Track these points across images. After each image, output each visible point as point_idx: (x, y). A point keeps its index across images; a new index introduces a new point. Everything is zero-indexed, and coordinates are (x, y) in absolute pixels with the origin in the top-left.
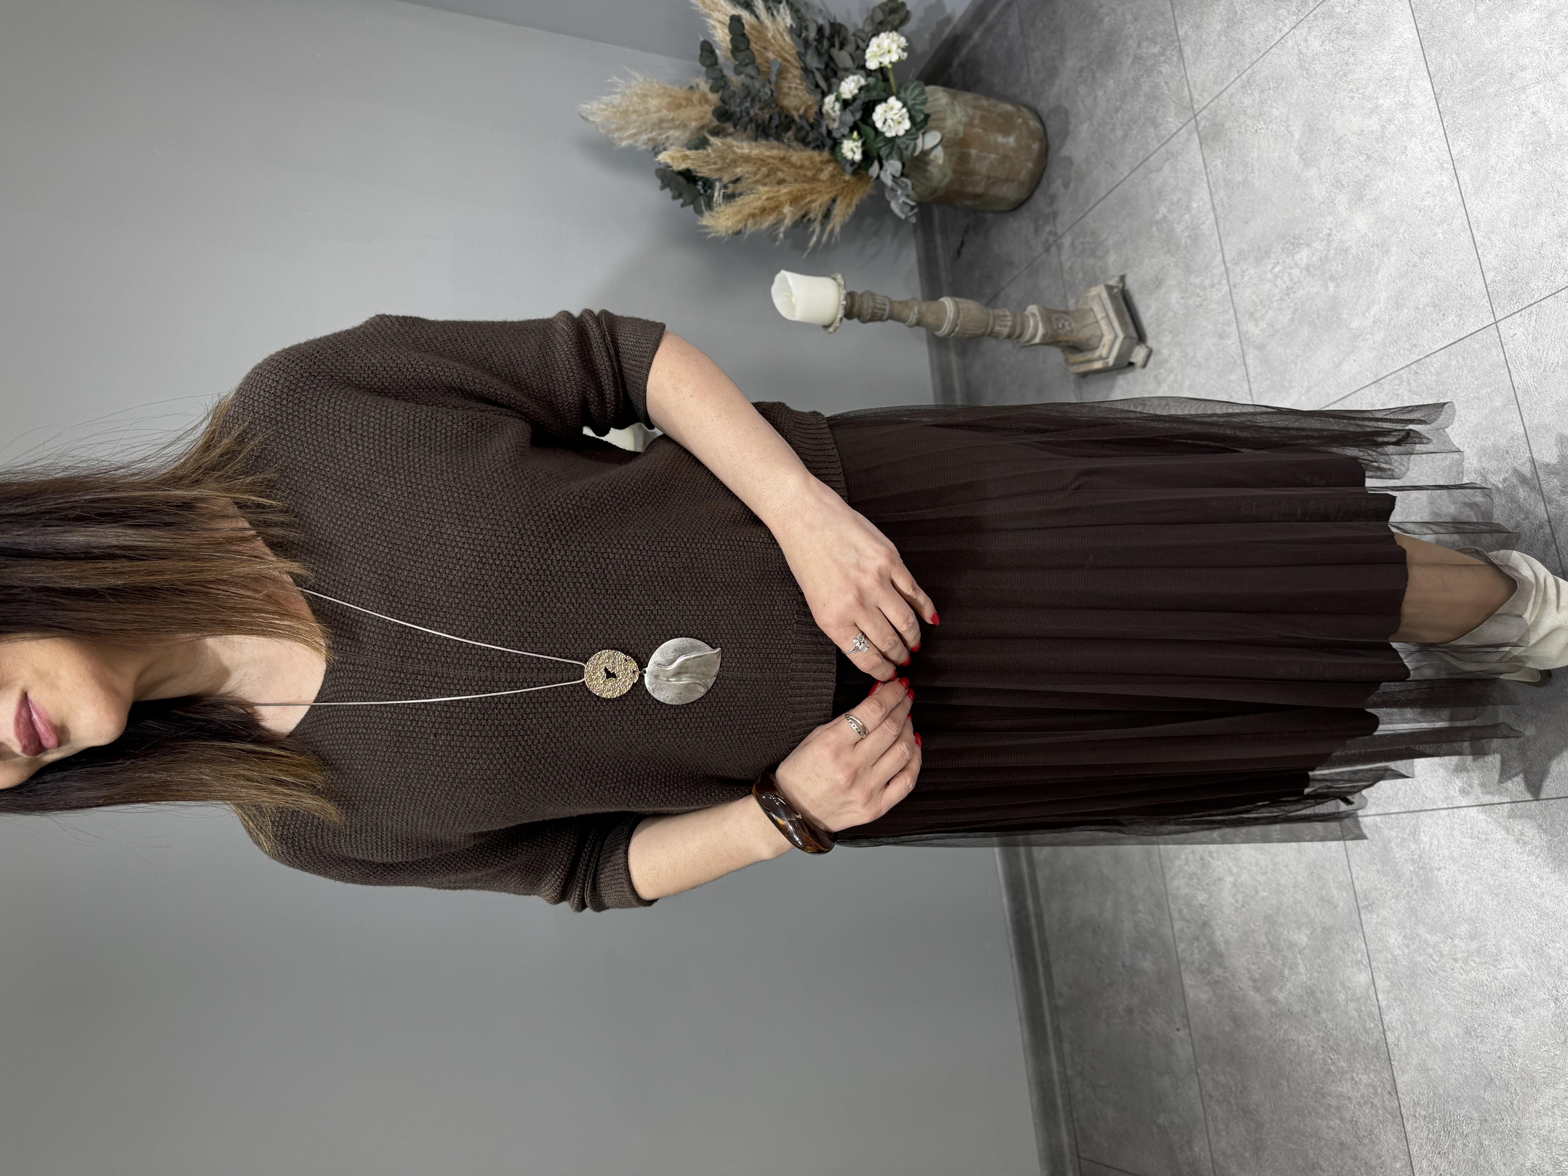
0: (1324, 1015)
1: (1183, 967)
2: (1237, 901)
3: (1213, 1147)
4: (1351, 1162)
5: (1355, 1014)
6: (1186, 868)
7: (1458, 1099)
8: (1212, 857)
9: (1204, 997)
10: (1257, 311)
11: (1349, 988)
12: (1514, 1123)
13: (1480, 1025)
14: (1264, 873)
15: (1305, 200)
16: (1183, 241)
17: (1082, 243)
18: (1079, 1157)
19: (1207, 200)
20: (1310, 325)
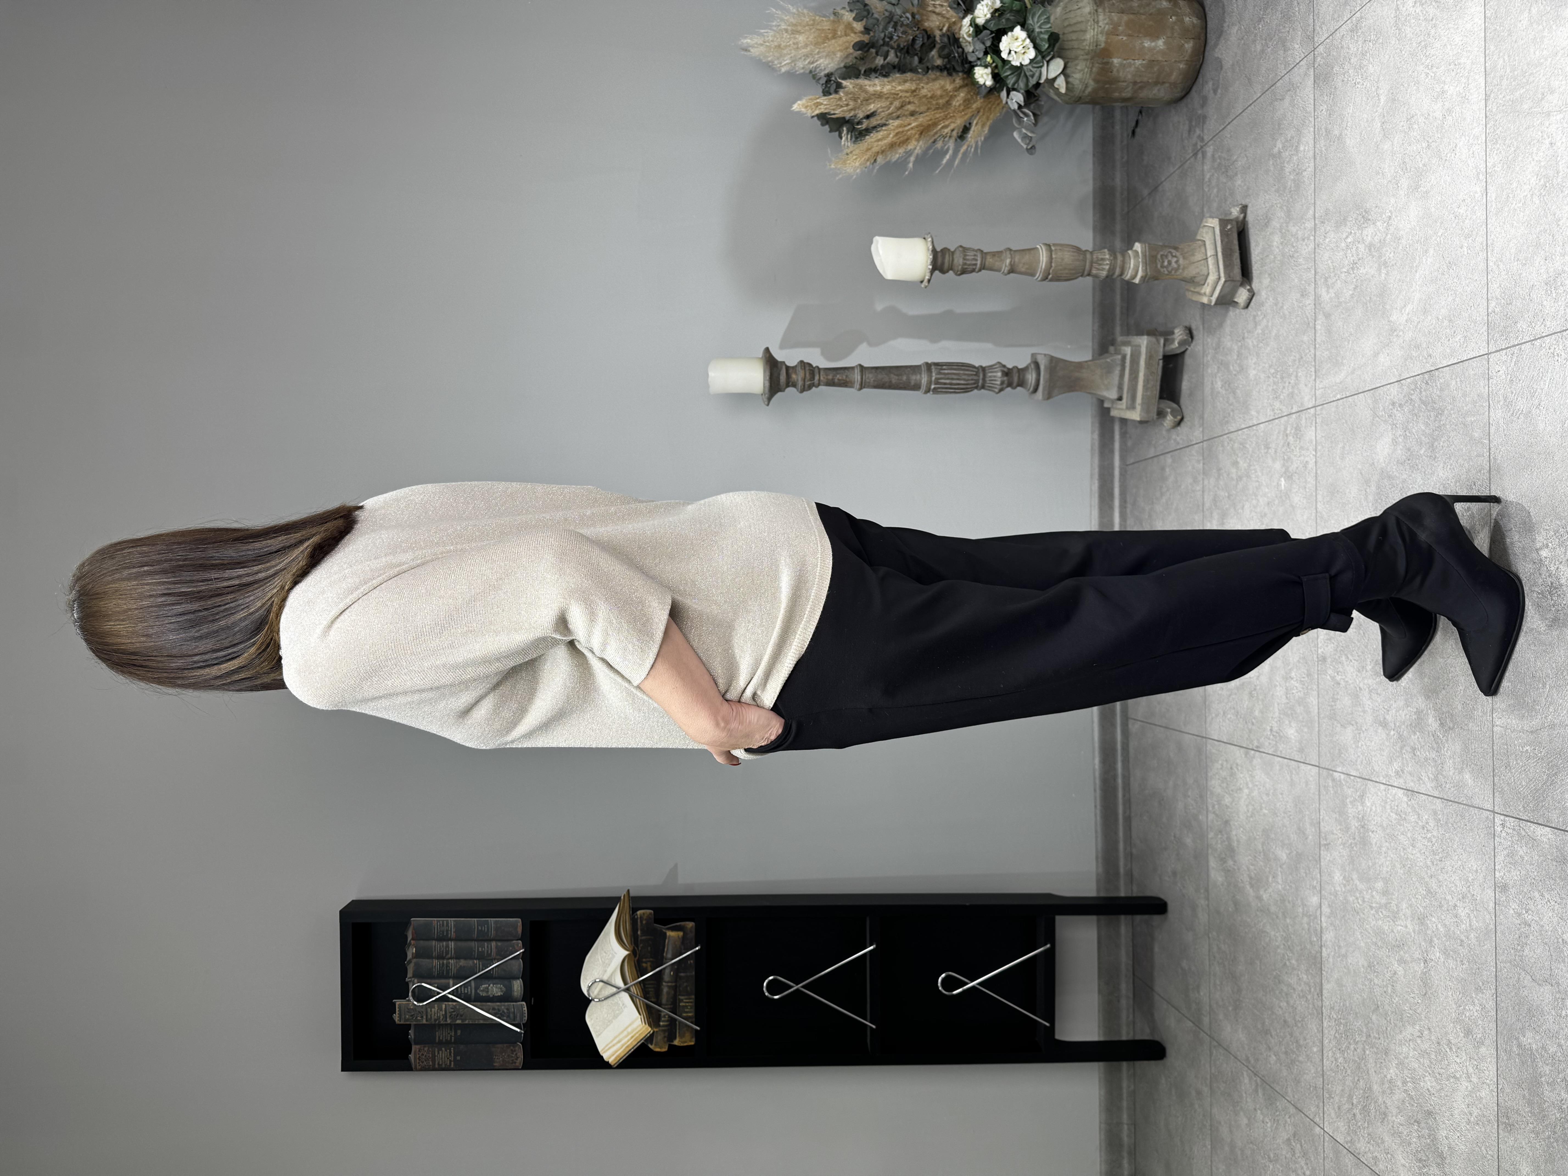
0: (1288, 921)
1: (1210, 851)
2: (1248, 811)
3: (1211, 995)
4: (1289, 1037)
5: (1306, 926)
6: (1221, 772)
7: (1356, 1014)
8: (1238, 769)
9: (1220, 879)
10: (1330, 277)
11: (1305, 905)
12: (1386, 1044)
13: (1378, 963)
14: (1268, 795)
15: (1378, 173)
16: (1289, 183)
17: (1220, 157)
18: (1134, 974)
19: (1311, 146)
20: (1363, 306)
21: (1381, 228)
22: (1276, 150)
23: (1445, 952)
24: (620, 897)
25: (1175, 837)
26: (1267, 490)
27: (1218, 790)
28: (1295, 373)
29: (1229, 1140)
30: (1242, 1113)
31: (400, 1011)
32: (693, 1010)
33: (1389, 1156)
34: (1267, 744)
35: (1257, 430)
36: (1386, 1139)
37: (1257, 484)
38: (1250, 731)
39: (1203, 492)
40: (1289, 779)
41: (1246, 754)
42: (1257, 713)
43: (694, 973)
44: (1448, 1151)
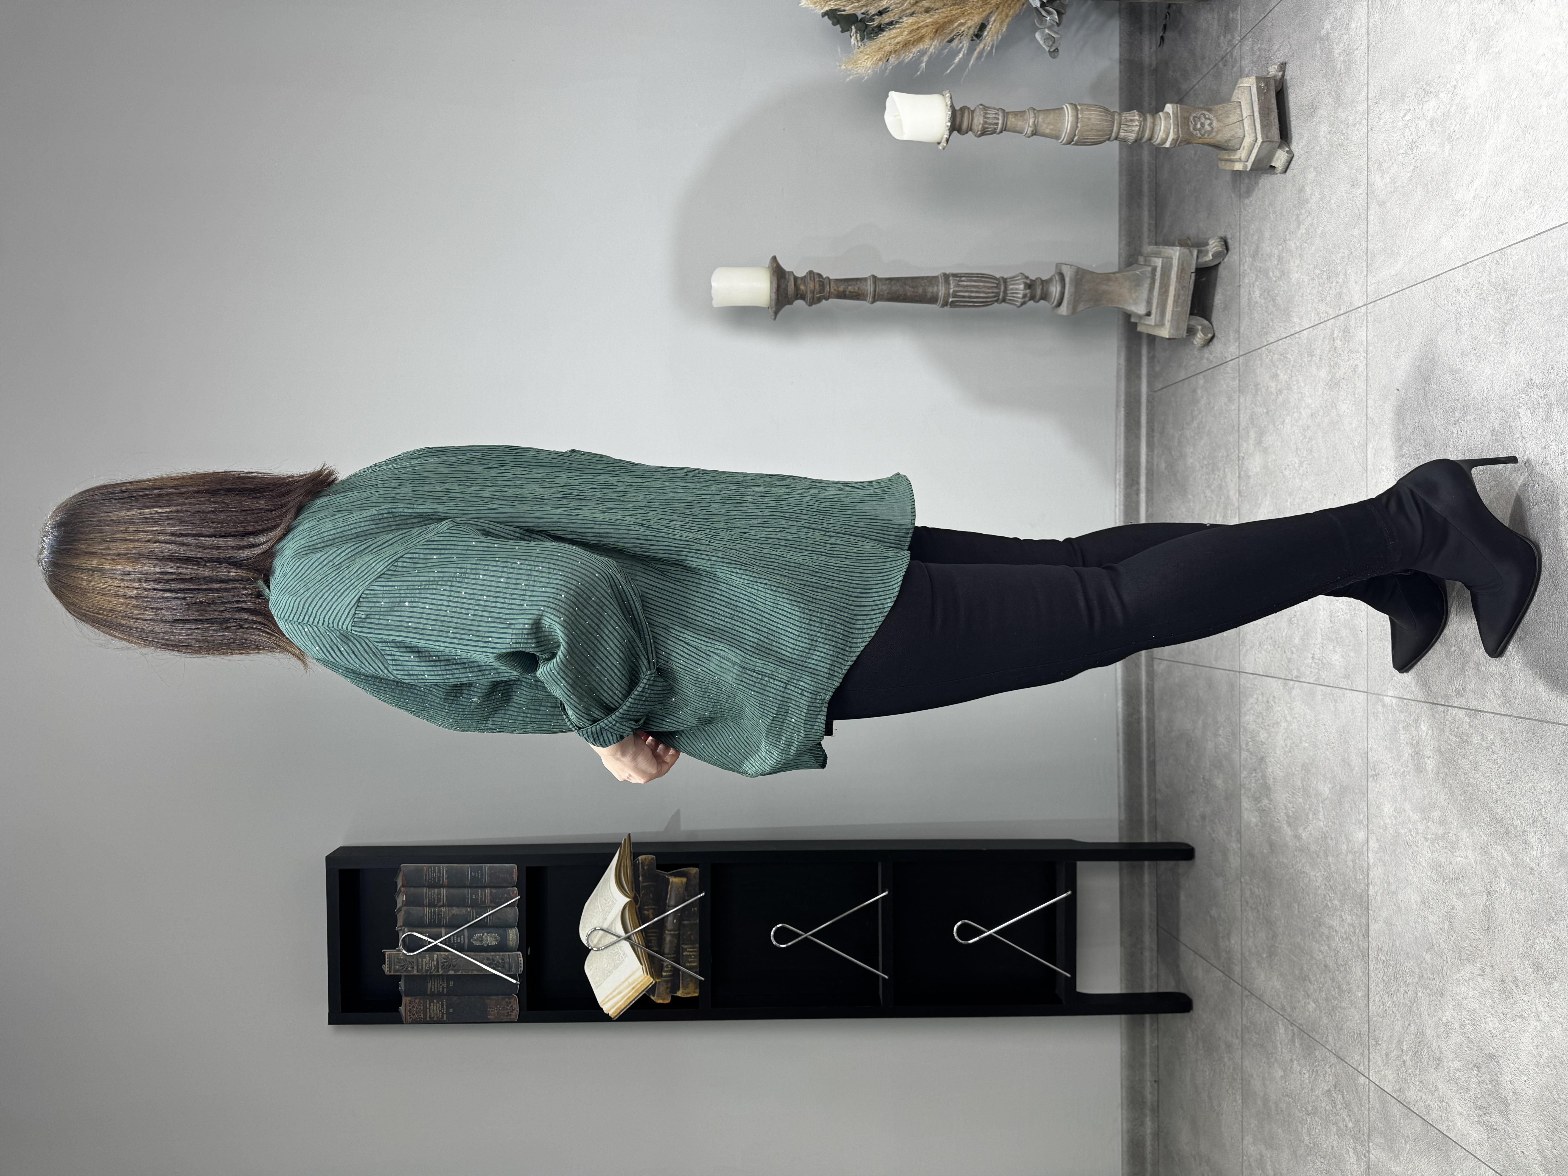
0: (1330, 859)
1: (1243, 791)
2: (1286, 746)
3: (1243, 943)
4: (1330, 982)
5: (1351, 864)
6: (1256, 706)
7: (1407, 954)
8: (1275, 703)
9: (1254, 820)
10: (1385, 161)
11: (1350, 841)
12: (1441, 984)
13: (1433, 899)
14: (1308, 727)
15: (1443, 40)
16: (1339, 66)
17: (1259, 49)
18: (1158, 925)
19: (1364, 21)
20: (1423, 188)
21: (1444, 100)
22: (1323, 32)
23: (1512, 882)
24: (621, 843)
25: (1203, 778)
26: (1310, 401)
27: (1253, 726)
28: (1344, 271)
29: (1262, 1094)
30: (1276, 1065)
31: (389, 961)
32: (697, 959)
33: (1444, 1104)
34: (1308, 673)
35: (1300, 338)
36: (1440, 1085)
37: (1300, 395)
38: (1289, 660)
39: (1239, 411)
40: (1333, 709)
41: (1285, 685)
42: (1297, 641)
43: (698, 921)
44: (1513, 1096)
